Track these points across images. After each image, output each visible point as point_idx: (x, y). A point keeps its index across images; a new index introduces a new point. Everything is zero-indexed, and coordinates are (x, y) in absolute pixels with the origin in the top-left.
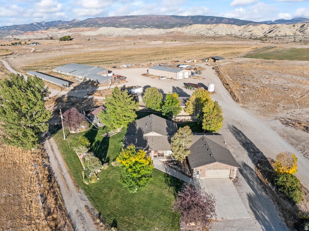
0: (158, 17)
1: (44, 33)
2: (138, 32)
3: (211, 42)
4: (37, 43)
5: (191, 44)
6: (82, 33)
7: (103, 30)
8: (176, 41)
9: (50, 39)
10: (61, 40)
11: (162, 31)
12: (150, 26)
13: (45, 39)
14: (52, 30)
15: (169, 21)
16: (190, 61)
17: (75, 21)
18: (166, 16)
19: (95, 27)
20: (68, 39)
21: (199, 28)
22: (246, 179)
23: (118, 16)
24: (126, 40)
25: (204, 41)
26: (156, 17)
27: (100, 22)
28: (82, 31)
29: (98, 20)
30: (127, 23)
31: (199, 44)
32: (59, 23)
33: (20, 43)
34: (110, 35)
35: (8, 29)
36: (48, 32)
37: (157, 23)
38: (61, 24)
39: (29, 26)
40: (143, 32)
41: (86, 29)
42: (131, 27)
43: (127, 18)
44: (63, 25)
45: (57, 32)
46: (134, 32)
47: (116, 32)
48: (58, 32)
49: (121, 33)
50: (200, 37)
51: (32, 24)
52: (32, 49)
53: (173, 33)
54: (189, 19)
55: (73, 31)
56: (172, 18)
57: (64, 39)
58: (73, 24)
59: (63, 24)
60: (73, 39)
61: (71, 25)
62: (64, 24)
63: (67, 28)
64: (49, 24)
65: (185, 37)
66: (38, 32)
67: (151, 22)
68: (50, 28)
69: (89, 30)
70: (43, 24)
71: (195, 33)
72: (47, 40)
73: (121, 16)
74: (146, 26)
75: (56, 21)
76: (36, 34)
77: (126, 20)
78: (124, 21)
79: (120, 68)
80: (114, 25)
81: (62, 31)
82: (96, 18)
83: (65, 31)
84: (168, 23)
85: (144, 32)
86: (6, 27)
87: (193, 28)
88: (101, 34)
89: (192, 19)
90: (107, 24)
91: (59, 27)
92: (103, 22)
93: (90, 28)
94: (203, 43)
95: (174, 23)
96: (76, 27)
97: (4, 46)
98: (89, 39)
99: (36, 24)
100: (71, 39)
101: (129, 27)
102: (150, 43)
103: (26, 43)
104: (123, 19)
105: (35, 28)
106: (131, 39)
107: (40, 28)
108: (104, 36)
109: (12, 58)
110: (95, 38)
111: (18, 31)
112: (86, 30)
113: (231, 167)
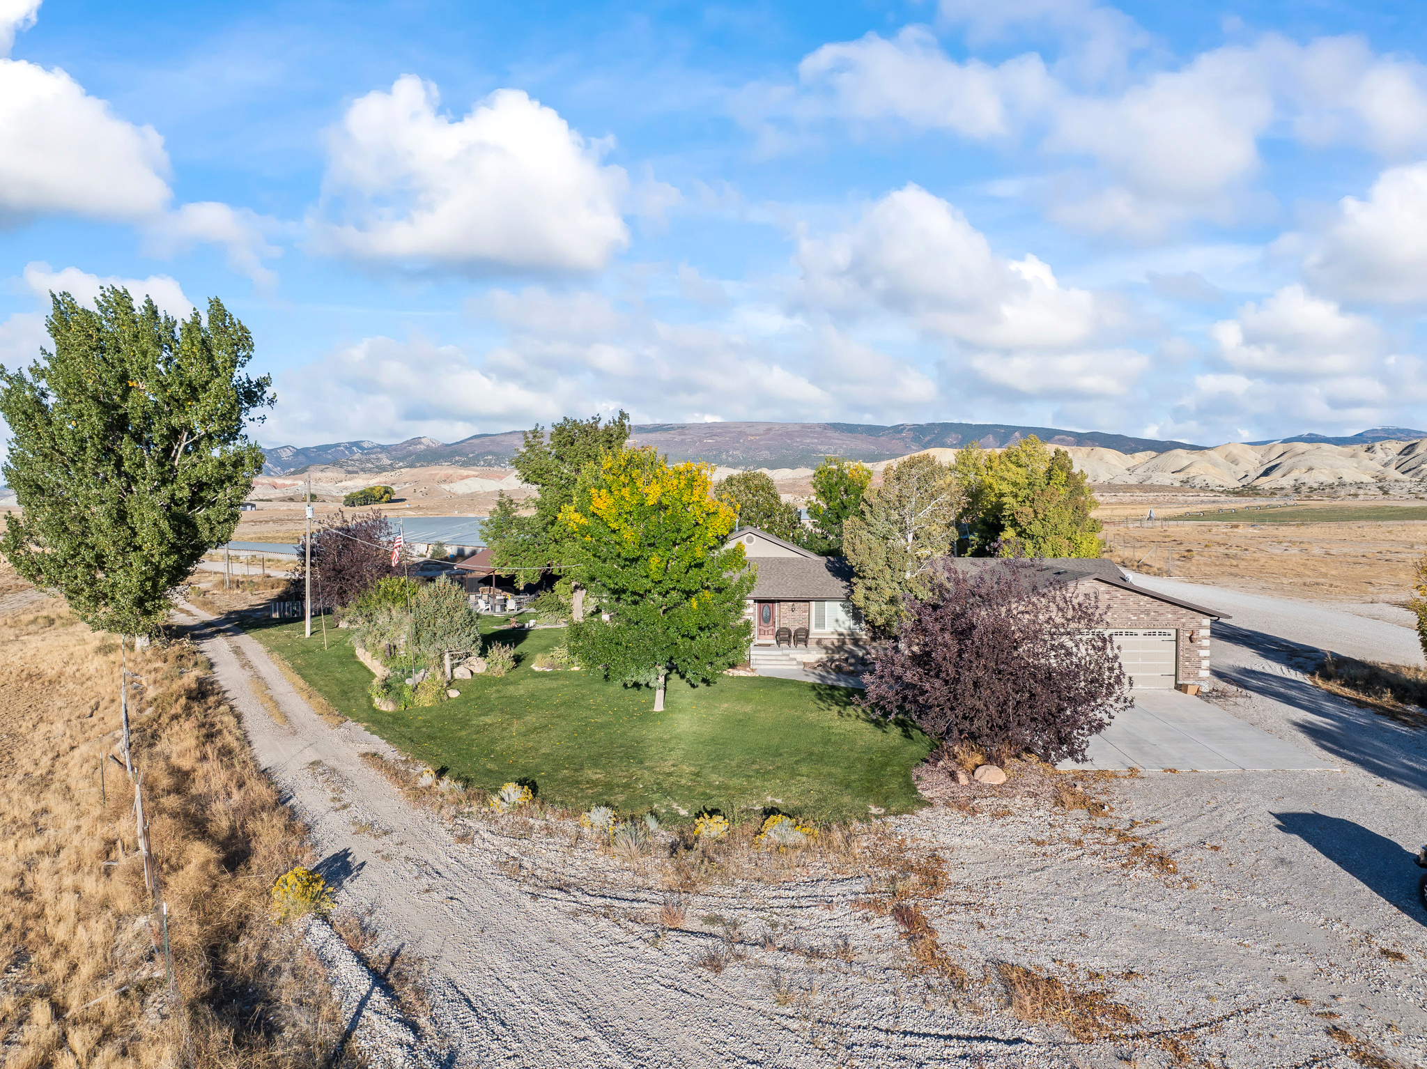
0: (770, 430)
6: (444, 485)
13: (284, 501)
14: (319, 475)
15: (816, 444)
17: (420, 443)
19: (503, 468)
20: (384, 500)
26: (762, 429)
28: (446, 480)
29: (517, 442)
32: (352, 452)
36: (300, 481)
37: (765, 455)
38: (357, 456)
41: (464, 472)
44: (369, 461)
45: (339, 484)
48: (344, 483)
54: (903, 439)
55: (406, 479)
56: (830, 433)
57: (364, 498)
58: (410, 456)
59: (366, 454)
60: (404, 499)
61: (400, 459)
62: (374, 456)
63: (383, 470)
64: (307, 457)
67: (742, 452)
68: (312, 468)
70: (285, 455)
72: (293, 503)
75: (338, 445)
83: (372, 481)
84: (814, 452)
89: (916, 440)
91: (350, 468)
93: (479, 468)
96: (421, 467)
100: (394, 502)
112: (464, 477)
113: (1175, 617)
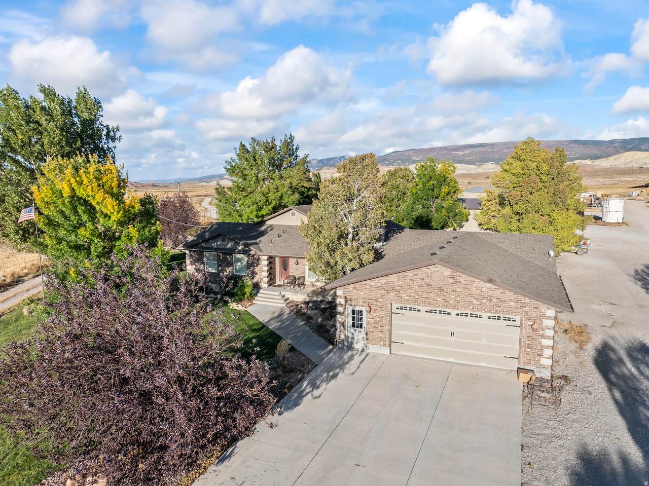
21: (637, 158)
30: (471, 158)
43: (470, 149)
50: (637, 170)
77: (468, 152)
78: (464, 155)
87: (622, 159)
92: (421, 157)
95: (578, 155)
104: (463, 151)
113: (518, 305)
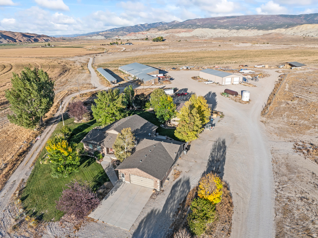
0: (262, 17)
1: (145, 34)
2: (234, 33)
3: (312, 46)
4: (130, 43)
5: (284, 48)
6: (177, 35)
7: (198, 32)
8: (268, 43)
9: (145, 40)
10: (154, 40)
11: (261, 32)
12: (252, 27)
13: (141, 40)
14: (152, 31)
15: (275, 21)
16: (261, 66)
17: (175, 22)
18: (272, 16)
19: (193, 28)
20: (161, 40)
21: (308, 28)
22: (170, 195)
23: (218, 17)
24: (214, 42)
25: (303, 44)
26: (260, 17)
27: (198, 24)
28: (179, 32)
29: (197, 21)
30: (227, 24)
31: (296, 47)
32: (160, 25)
33: (117, 43)
34: (204, 36)
35: (117, 31)
36: (148, 33)
37: (260, 24)
38: (161, 26)
39: (134, 28)
40: (238, 34)
41: (183, 30)
42: (230, 28)
43: (227, 19)
44: (163, 27)
46: (229, 33)
47: (210, 34)
48: (157, 33)
49: (214, 35)
50: (302, 39)
51: (136, 26)
52: (122, 49)
53: (271, 35)
54: (301, 19)
55: (170, 32)
56: (279, 18)
57: (157, 40)
58: (172, 25)
59: (163, 25)
60: (165, 40)
61: (170, 26)
62: (165, 26)
63: (166, 29)
64: (151, 26)
65: (282, 39)
66: (139, 33)
67: (254, 23)
68: (151, 29)
69: (185, 32)
70: (146, 25)
71: (300, 35)
72: (142, 41)
73: (221, 17)
74: (247, 27)
75: (157, 23)
76: (137, 35)
77: (226, 21)
78: (224, 22)
79: (179, 70)
80: (212, 26)
81: (160, 32)
82: (195, 19)
83: (163, 33)
84: (274, 23)
85: (240, 33)
86: (115, 29)
87: (301, 29)
88: (194, 35)
89: (305, 19)
90: (205, 25)
91: (159, 29)
92: (201, 23)
93: (187, 29)
94: (300, 47)
95: (282, 23)
96: (175, 28)
97: (105, 46)
98: (180, 40)
99: (140, 25)
100: (163, 40)
101: (228, 28)
102: (237, 45)
103: (121, 43)
104: (223, 20)
105: (138, 30)
106: (220, 41)
107: (142, 30)
108: (196, 37)
109: (100, 56)
110: (186, 39)
111: (124, 32)
112: (183, 32)
